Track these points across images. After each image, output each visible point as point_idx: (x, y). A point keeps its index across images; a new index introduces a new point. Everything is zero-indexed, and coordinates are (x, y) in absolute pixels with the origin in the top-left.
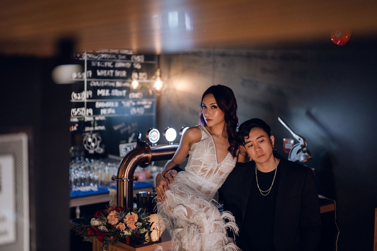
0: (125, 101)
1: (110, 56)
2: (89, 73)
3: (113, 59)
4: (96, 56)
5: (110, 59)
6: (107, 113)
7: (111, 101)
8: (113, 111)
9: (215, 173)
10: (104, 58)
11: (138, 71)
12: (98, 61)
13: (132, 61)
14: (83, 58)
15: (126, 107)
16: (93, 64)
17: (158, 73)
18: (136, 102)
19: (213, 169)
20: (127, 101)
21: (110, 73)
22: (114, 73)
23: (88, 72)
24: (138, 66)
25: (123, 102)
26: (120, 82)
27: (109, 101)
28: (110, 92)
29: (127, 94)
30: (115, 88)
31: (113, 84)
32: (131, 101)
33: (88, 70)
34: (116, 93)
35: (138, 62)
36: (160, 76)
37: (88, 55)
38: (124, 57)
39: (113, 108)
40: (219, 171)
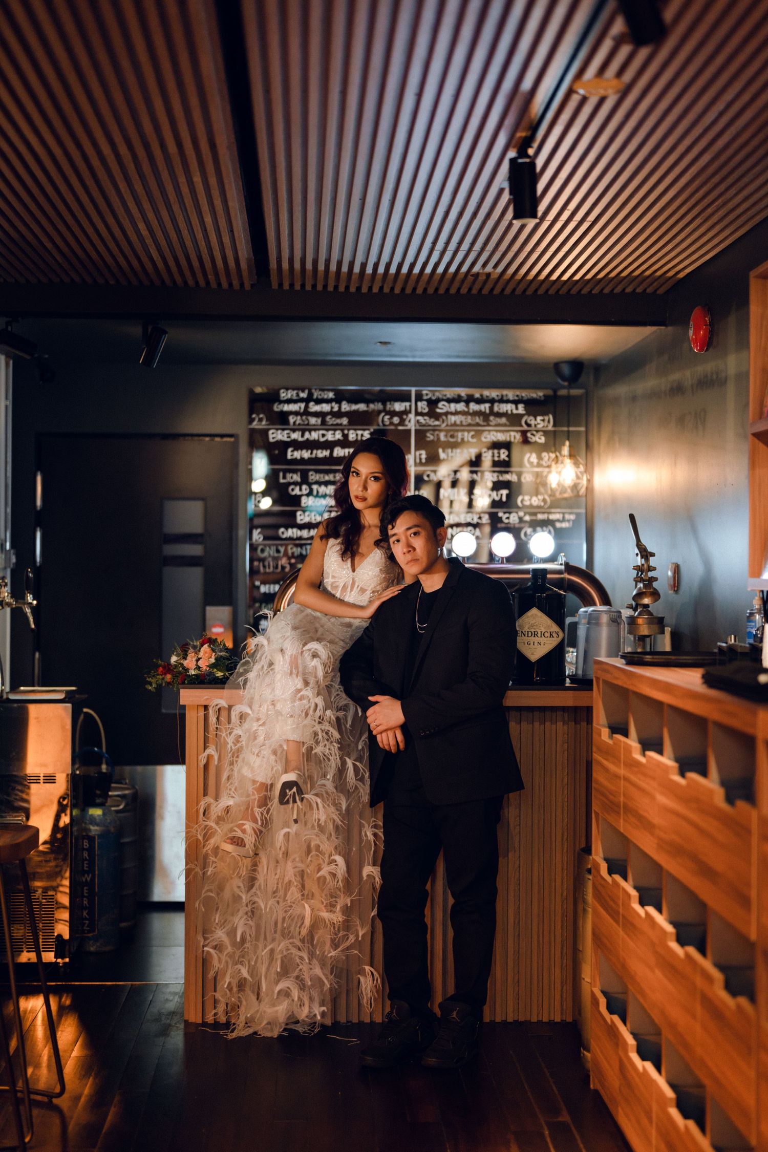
1: (469, 419)
2: (420, 455)
3: (478, 425)
4: (437, 419)
5: (470, 425)
9: (351, 590)
10: (455, 424)
12: (440, 431)
13: (525, 427)
14: (407, 426)
16: (430, 437)
17: (566, 450)
18: (531, 514)
19: (346, 585)
21: (470, 454)
22: (479, 455)
23: (418, 453)
25: (502, 515)
26: (492, 472)
28: (471, 494)
29: (512, 496)
30: (483, 485)
31: (478, 478)
33: (417, 449)
35: (538, 431)
36: (571, 456)
37: (420, 418)
38: (504, 420)
40: (358, 586)
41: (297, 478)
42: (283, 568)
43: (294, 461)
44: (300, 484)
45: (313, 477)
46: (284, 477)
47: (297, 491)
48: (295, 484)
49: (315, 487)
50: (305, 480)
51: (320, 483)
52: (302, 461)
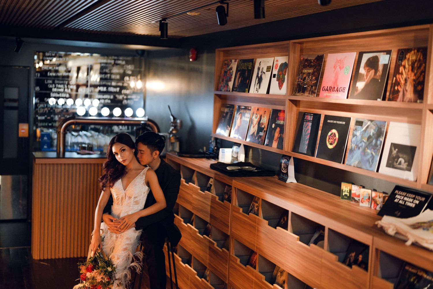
0: (118, 95)
3: (110, 67)
6: (104, 103)
7: (108, 94)
8: (109, 101)
11: (129, 76)
13: (125, 68)
15: (119, 99)
17: (139, 77)
18: (127, 96)
20: (120, 95)
21: (107, 76)
22: (110, 77)
24: (130, 72)
25: (117, 96)
26: (115, 82)
27: (106, 94)
28: (107, 89)
29: (121, 90)
30: (111, 86)
31: (109, 84)
32: (123, 96)
34: (111, 89)
35: (129, 70)
38: (118, 66)
39: (109, 99)
41: (51, 82)
42: (46, 111)
43: (50, 76)
44: (52, 84)
45: (56, 82)
46: (47, 81)
47: (51, 86)
48: (51, 84)
49: (57, 85)
50: (54, 83)
51: (59, 84)
52: (53, 76)
